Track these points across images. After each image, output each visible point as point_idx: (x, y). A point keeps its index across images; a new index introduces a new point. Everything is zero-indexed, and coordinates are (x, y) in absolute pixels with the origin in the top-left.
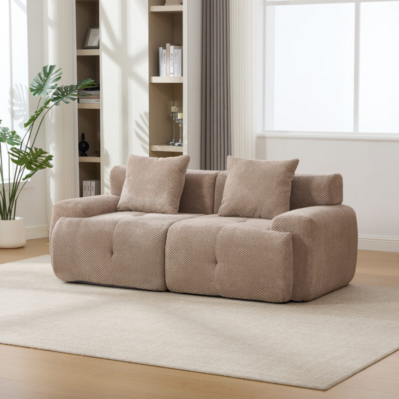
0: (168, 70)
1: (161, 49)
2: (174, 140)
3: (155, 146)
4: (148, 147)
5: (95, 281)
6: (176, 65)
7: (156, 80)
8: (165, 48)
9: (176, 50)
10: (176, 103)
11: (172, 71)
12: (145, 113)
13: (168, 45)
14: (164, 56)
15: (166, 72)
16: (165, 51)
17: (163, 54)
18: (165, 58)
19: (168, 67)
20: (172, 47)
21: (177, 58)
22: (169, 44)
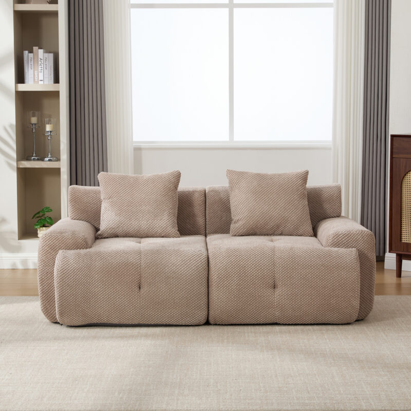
0: (36, 76)
1: (26, 52)
2: (34, 155)
3: (23, 162)
4: (15, 164)
5: (116, 321)
6: (46, 72)
7: (22, 87)
8: (31, 51)
9: (46, 55)
10: (37, 113)
11: (41, 77)
12: (11, 126)
13: (35, 48)
14: (31, 60)
15: (34, 79)
16: (31, 55)
17: (30, 59)
18: (32, 63)
19: (36, 74)
20: (41, 51)
21: (47, 63)
22: (37, 48)
